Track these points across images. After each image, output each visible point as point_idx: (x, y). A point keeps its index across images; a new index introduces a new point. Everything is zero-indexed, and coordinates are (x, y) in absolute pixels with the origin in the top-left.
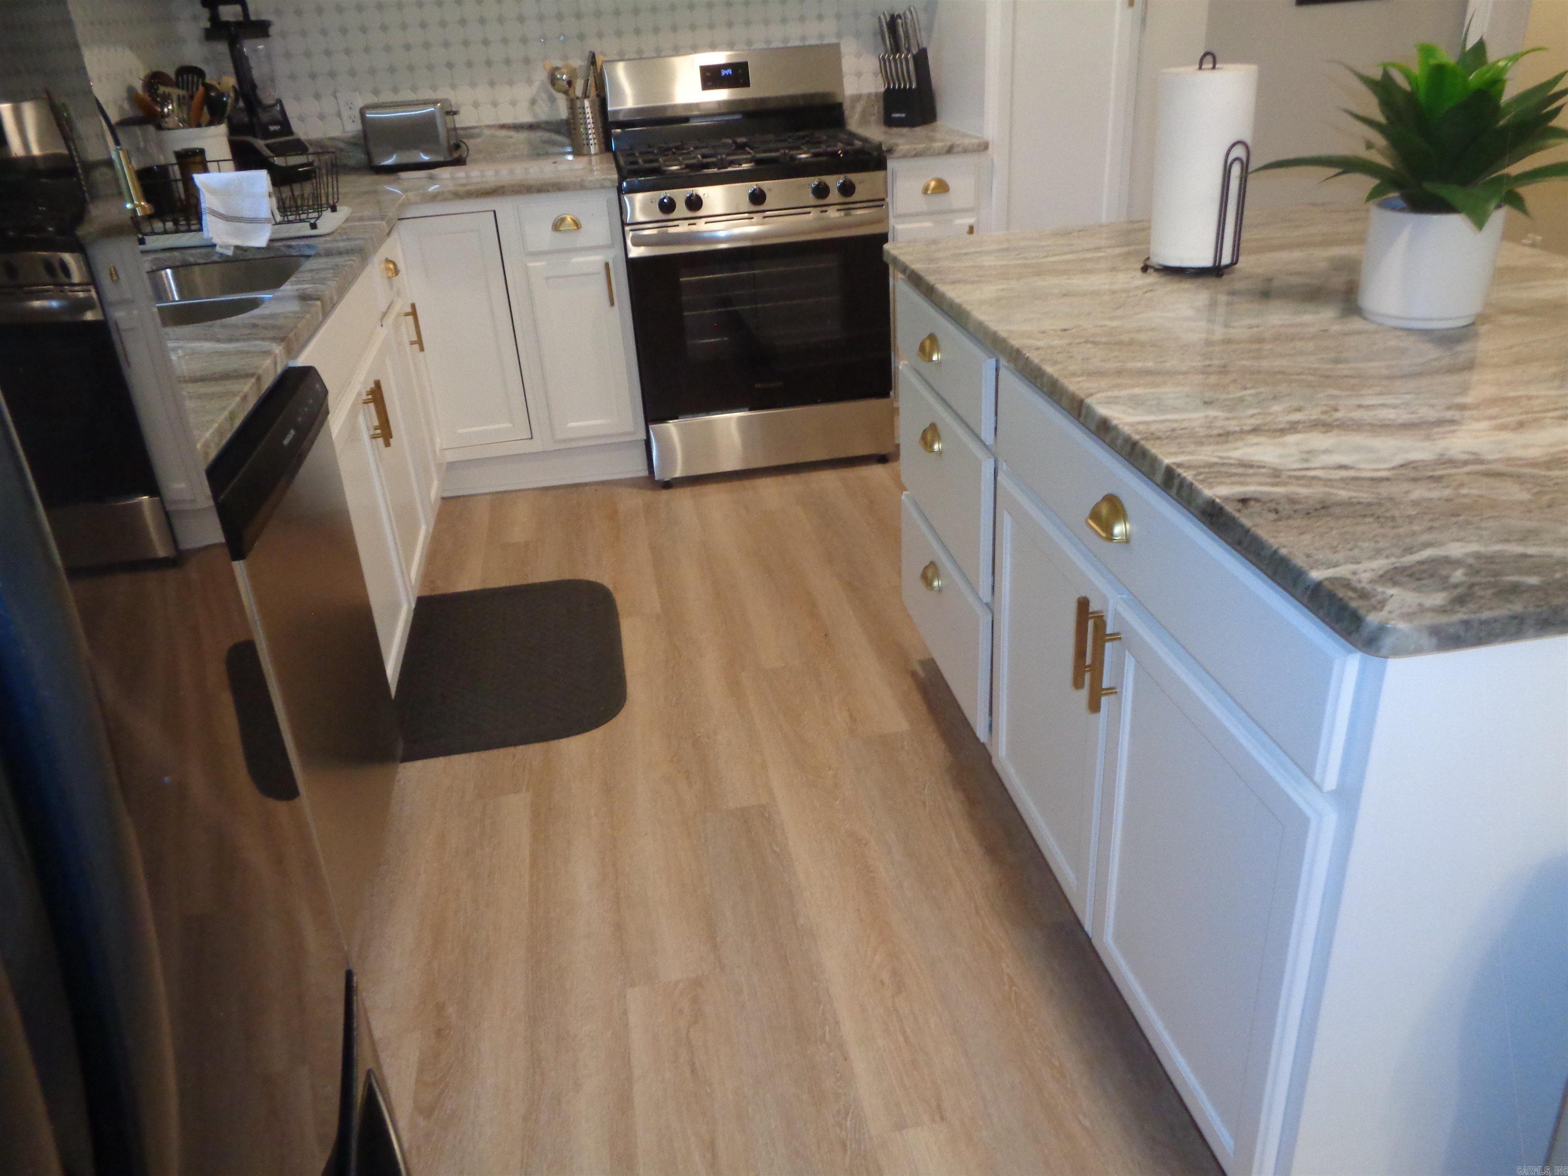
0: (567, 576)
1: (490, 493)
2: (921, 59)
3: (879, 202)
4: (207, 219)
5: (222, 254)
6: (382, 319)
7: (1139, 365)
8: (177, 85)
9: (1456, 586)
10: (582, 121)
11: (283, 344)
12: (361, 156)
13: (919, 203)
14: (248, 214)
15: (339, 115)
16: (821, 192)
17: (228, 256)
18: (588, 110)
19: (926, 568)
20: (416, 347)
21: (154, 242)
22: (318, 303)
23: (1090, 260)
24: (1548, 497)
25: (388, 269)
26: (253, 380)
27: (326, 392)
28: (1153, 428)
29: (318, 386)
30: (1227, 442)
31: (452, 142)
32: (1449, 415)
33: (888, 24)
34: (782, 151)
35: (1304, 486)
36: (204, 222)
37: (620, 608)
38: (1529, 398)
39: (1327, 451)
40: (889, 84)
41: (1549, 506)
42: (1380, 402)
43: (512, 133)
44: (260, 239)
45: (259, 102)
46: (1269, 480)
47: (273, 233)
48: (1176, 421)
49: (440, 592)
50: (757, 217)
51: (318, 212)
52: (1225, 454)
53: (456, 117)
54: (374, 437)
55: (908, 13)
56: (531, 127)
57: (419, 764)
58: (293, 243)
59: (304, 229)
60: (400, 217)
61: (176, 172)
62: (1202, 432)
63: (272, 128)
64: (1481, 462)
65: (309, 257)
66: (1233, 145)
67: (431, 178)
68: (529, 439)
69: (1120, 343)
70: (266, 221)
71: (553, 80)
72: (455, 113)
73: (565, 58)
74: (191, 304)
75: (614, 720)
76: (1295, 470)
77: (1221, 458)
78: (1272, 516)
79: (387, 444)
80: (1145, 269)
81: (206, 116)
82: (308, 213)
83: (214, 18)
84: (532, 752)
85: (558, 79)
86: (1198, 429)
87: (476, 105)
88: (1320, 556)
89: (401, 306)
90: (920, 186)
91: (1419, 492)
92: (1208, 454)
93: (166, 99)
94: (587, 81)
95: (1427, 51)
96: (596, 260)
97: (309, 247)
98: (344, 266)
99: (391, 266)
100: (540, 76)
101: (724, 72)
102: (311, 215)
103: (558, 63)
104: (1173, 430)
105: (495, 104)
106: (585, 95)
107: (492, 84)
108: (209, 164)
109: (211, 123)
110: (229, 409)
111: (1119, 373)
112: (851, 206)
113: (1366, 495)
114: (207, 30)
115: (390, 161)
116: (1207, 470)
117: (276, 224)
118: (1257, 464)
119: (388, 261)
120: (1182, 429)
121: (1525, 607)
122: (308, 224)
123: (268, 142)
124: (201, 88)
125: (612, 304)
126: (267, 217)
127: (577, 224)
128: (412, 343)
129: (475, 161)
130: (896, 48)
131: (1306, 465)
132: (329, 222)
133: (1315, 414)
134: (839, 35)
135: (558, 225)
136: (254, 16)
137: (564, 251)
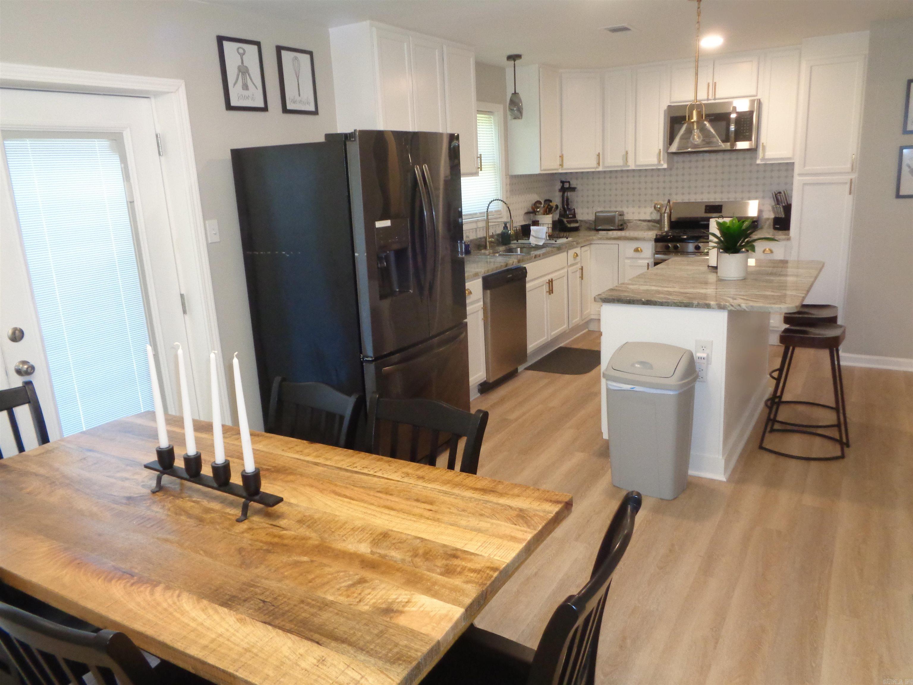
2: (788, 208)
4: (531, 237)
5: (532, 246)
8: (543, 204)
10: (663, 221)
11: (518, 260)
12: (592, 226)
14: (540, 237)
18: (665, 217)
25: (574, 255)
27: (526, 272)
29: (524, 270)
31: (621, 223)
33: (775, 195)
36: (528, 238)
40: (775, 216)
43: (642, 222)
44: (541, 243)
45: (568, 209)
47: (544, 242)
49: (567, 347)
51: (562, 238)
53: (624, 217)
54: (547, 292)
56: (649, 221)
58: (549, 245)
60: (591, 243)
63: (570, 216)
67: (610, 233)
71: (656, 207)
72: (624, 215)
73: (660, 200)
75: (582, 375)
79: (550, 294)
81: (547, 212)
83: (563, 186)
84: (558, 375)
87: (633, 213)
89: (577, 265)
90: (763, 249)
93: (539, 207)
94: (666, 208)
96: (646, 262)
100: (653, 206)
102: (558, 239)
103: (658, 202)
105: (639, 213)
106: (665, 212)
107: (640, 207)
108: (540, 224)
109: (548, 214)
114: (560, 189)
115: (600, 228)
117: (546, 240)
119: (575, 253)
122: (554, 241)
123: (568, 220)
124: (547, 205)
126: (543, 238)
127: (641, 251)
128: (580, 277)
129: (628, 230)
130: (777, 204)
132: (562, 241)
135: (637, 250)
136: (572, 186)
137: (636, 258)
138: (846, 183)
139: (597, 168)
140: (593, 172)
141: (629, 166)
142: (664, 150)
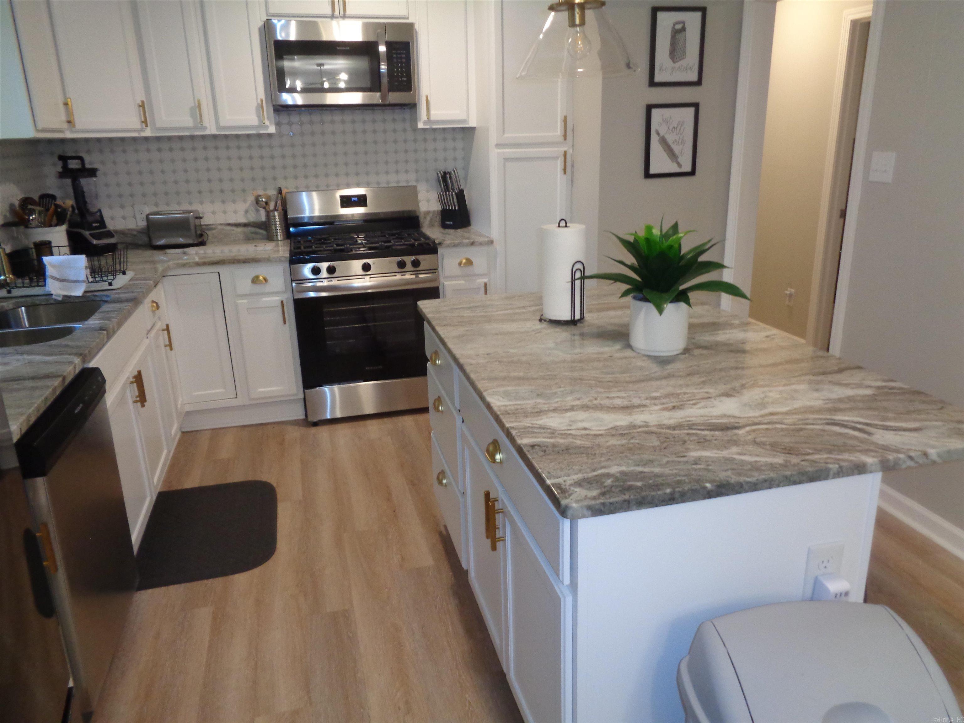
0: (250, 478)
1: (210, 429)
2: (461, 195)
3: (434, 270)
4: (49, 281)
5: (55, 300)
6: (147, 334)
7: (516, 374)
8: (39, 204)
9: (605, 487)
10: (273, 223)
11: (81, 357)
12: (145, 239)
13: (457, 271)
14: (72, 278)
15: (135, 217)
16: (401, 265)
17: (59, 300)
18: (277, 217)
19: (439, 473)
20: (168, 348)
21: (16, 292)
22: (105, 332)
23: (516, 314)
24: (666, 444)
25: (152, 306)
26: (61, 379)
27: (104, 381)
28: (508, 408)
29: (100, 378)
30: (539, 416)
31: (199, 232)
32: (644, 402)
33: (442, 176)
34: (380, 243)
35: (563, 438)
36: (47, 282)
37: (279, 496)
38: (685, 393)
39: (582, 421)
40: (444, 207)
41: (665, 448)
42: (617, 395)
43: (234, 228)
44: (78, 291)
45: (88, 210)
46: (549, 436)
47: (86, 288)
48: (520, 405)
49: (174, 488)
50: (367, 278)
51: (113, 275)
52: (535, 422)
53: (201, 220)
54: (136, 402)
55: (452, 172)
56: (245, 225)
57: (150, 591)
58: (97, 294)
59: (105, 286)
60: (164, 275)
61: (33, 252)
62: (530, 410)
63: (94, 225)
64: (647, 426)
65: (106, 302)
66: (575, 263)
67: (185, 253)
68: (235, 398)
69: (513, 362)
70: (83, 282)
71: (257, 202)
72: (201, 218)
73: (265, 189)
74: (34, 330)
75: (267, 563)
76: (563, 430)
77: (532, 424)
78: (542, 453)
79: (143, 406)
80: (541, 320)
81: (55, 221)
82: (108, 276)
83: (65, 167)
84: (217, 583)
85: (260, 201)
86: (528, 409)
87: (214, 213)
88: (554, 473)
89: (160, 325)
90: (458, 261)
91: (613, 441)
92: (527, 422)
93: (32, 212)
94: (276, 203)
95: (649, 229)
96: (277, 299)
97: (107, 296)
98: (124, 309)
99: (155, 305)
100: (251, 199)
101: (353, 199)
102: (109, 278)
103: (261, 193)
104: (517, 409)
105: (225, 212)
106: (275, 209)
107: (223, 202)
108: (53, 248)
109: (56, 225)
110: (45, 396)
111: (505, 378)
112: (418, 272)
113: (587, 443)
114: (60, 173)
115: (162, 242)
116: (523, 430)
117: (89, 283)
118: (547, 427)
119: (153, 302)
120: (521, 409)
121: (630, 496)
122: (107, 283)
123: (92, 232)
124: (53, 207)
125: (285, 323)
126: (84, 280)
127: (266, 280)
128: (166, 346)
129: (212, 242)
130: (447, 189)
131: (569, 428)
132: (120, 281)
133: (585, 401)
134: (417, 181)
135: (255, 280)
136: (88, 166)
137: (257, 294)
138: (557, 158)
139: (142, 130)
140: (134, 139)
141: (205, 128)
142: (266, 98)
